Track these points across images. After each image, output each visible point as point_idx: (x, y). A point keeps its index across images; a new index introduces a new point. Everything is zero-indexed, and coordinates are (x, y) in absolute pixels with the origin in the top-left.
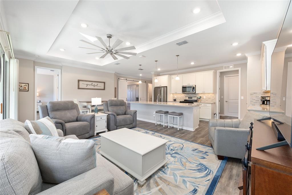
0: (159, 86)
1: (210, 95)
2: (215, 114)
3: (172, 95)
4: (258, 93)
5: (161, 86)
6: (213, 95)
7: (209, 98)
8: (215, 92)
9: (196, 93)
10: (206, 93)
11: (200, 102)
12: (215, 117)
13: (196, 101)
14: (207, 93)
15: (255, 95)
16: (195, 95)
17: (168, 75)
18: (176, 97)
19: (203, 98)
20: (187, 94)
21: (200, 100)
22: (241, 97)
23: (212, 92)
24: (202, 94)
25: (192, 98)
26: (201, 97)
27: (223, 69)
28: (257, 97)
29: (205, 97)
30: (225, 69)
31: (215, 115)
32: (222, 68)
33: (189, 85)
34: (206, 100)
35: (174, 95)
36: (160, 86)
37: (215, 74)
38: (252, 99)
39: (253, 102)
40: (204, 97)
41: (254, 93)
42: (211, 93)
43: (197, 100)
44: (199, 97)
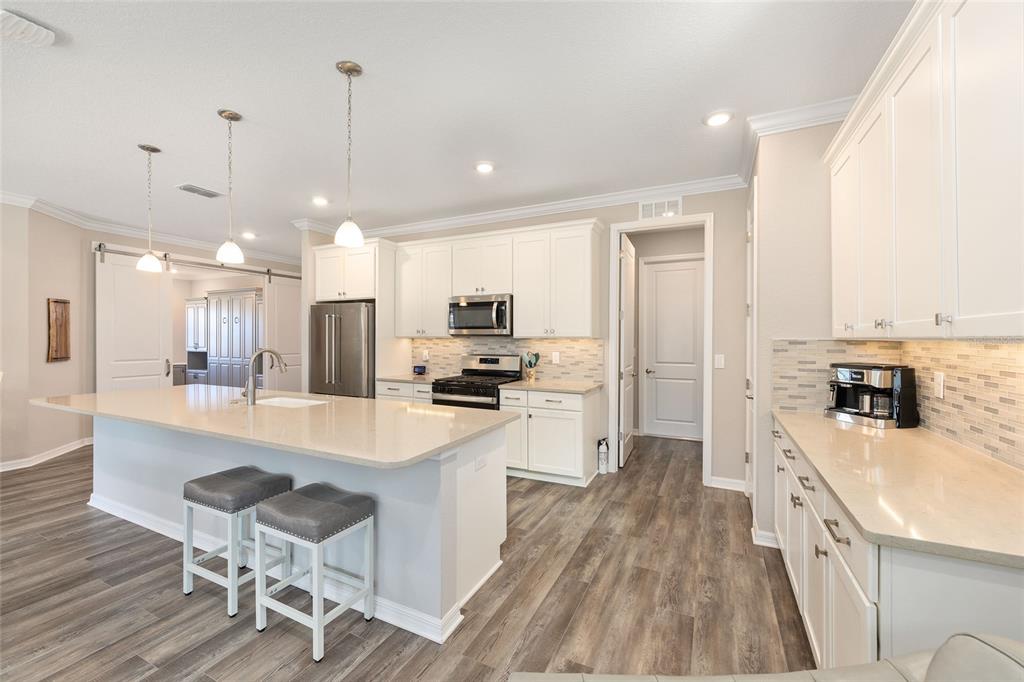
0: (337, 298)
1: (578, 346)
2: (599, 444)
3: (406, 344)
4: (812, 342)
5: (348, 298)
6: (593, 347)
7: (577, 363)
8: (600, 335)
9: (515, 336)
10: (561, 338)
11: (532, 380)
12: (602, 456)
13: (516, 377)
14: (568, 338)
15: (795, 352)
16: (511, 347)
17: (377, 239)
18: (426, 353)
19: (550, 362)
20: (476, 340)
21: (532, 371)
22: (716, 356)
23: (588, 333)
24: (546, 344)
25: (496, 361)
26: (537, 356)
27: (637, 219)
28: (809, 366)
29: (556, 358)
30: (644, 217)
31: (603, 448)
32: (630, 210)
33: (480, 293)
34: (563, 370)
35: (418, 343)
36: (342, 298)
37: (601, 239)
38: (782, 377)
39: (788, 393)
40: (554, 354)
41: (791, 343)
42: (582, 338)
43: (520, 372)
44: (526, 359)
